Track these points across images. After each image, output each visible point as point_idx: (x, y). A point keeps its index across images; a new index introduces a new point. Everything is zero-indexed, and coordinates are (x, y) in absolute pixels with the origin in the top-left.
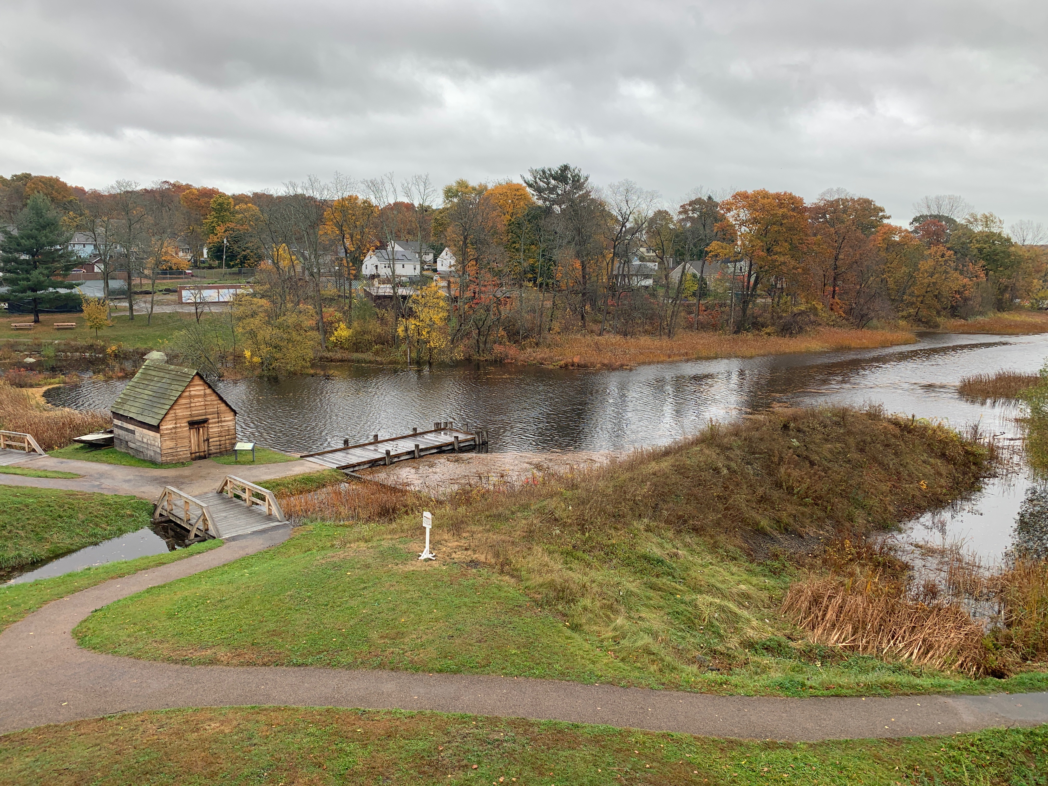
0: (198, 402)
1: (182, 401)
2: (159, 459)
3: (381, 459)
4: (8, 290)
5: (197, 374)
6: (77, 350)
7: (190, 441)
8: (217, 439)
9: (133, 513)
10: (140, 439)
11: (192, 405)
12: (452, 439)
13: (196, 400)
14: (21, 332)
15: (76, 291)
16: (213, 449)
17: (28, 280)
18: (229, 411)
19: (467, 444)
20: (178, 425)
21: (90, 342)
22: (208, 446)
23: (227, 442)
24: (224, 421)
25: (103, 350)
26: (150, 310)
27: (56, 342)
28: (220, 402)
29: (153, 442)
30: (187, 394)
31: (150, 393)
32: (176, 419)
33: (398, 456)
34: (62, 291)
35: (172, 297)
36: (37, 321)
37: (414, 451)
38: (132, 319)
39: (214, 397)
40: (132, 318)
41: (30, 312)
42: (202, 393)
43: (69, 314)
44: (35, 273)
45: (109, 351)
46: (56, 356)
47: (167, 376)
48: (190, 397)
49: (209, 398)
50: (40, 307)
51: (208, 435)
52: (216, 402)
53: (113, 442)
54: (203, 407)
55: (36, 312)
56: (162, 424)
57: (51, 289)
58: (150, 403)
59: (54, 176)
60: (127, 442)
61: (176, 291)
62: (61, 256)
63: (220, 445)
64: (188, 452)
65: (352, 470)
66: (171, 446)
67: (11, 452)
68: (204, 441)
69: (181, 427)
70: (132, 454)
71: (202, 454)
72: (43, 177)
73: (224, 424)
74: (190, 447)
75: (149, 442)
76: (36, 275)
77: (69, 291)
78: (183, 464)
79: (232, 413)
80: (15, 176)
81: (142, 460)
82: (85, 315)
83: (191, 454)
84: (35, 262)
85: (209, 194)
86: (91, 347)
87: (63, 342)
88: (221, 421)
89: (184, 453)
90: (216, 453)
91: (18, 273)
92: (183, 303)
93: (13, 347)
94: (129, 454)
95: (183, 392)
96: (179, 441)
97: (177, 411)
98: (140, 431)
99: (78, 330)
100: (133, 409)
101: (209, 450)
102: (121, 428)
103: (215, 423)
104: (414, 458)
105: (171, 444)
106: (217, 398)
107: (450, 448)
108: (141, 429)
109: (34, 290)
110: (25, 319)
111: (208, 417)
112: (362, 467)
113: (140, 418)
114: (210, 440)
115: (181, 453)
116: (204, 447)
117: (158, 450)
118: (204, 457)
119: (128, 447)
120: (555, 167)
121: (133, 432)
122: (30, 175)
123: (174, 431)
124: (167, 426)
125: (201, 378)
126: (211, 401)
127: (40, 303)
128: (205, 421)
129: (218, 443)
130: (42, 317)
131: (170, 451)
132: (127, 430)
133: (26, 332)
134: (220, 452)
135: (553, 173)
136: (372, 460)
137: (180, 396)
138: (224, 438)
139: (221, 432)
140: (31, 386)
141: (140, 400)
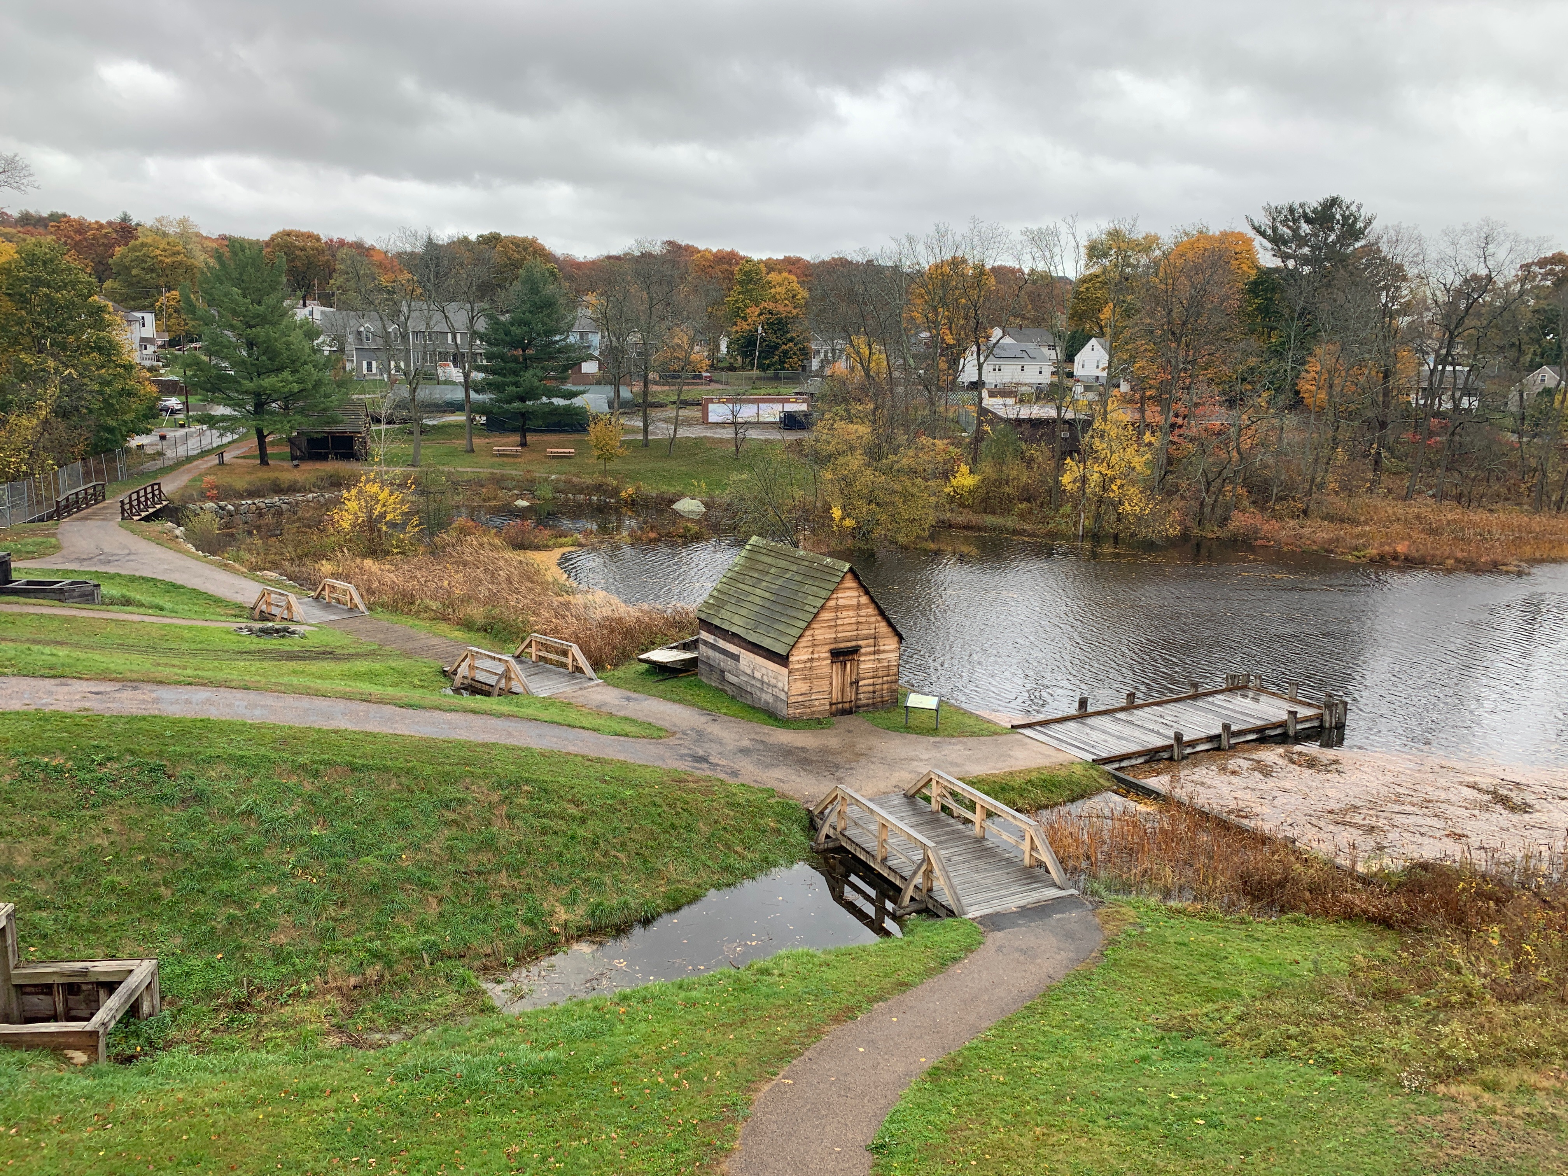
0: (848, 617)
1: (825, 615)
2: (785, 711)
3: (1164, 748)
4: (491, 399)
5: (851, 570)
6: (581, 492)
7: (831, 684)
8: (871, 681)
9: (779, 826)
10: (749, 672)
11: (839, 622)
12: (1285, 717)
13: (845, 614)
14: (505, 459)
15: (577, 401)
16: (864, 699)
17: (517, 384)
18: (891, 634)
19: (1307, 725)
20: (816, 656)
21: (597, 479)
22: (857, 694)
23: (885, 686)
24: (884, 652)
25: (616, 492)
26: (672, 432)
27: (553, 477)
28: (879, 618)
29: (773, 681)
30: (832, 603)
31: (767, 595)
32: (814, 646)
33: (1193, 743)
34: (558, 401)
35: (694, 413)
36: (523, 444)
37: (1219, 736)
38: (646, 445)
39: (871, 610)
40: (646, 443)
41: (514, 430)
42: (854, 602)
43: (562, 435)
44: (528, 374)
45: (623, 494)
46: (554, 498)
47: (794, 568)
48: (837, 608)
49: (863, 612)
50: (530, 424)
51: (858, 674)
52: (873, 619)
53: (697, 666)
54: (854, 627)
55: (523, 431)
56: (794, 652)
57: (544, 399)
58: (768, 613)
59: (530, 237)
60: (723, 672)
61: (700, 404)
62: (560, 351)
63: (874, 692)
64: (827, 702)
65: (1116, 765)
66: (803, 690)
67: (549, 671)
68: (851, 683)
69: (819, 659)
70: (730, 693)
71: (847, 706)
72: (515, 238)
73: (882, 656)
74: (831, 693)
75: (766, 679)
76: (529, 377)
77: (568, 402)
78: (819, 722)
79: (896, 639)
80: (481, 236)
81: (749, 706)
82: (591, 438)
83: (831, 704)
84: (525, 360)
85: (728, 259)
86: (599, 488)
87: (563, 477)
88: (877, 652)
89: (821, 705)
90: (867, 705)
91: (504, 376)
92: (708, 423)
93: (499, 482)
94: (725, 692)
95: (828, 599)
96: (815, 682)
97: (816, 632)
98: (748, 660)
99: (577, 460)
100: (736, 619)
101: (857, 699)
102: (714, 647)
103: (869, 654)
104: (1218, 749)
105: (801, 687)
106: (876, 612)
107: (1278, 731)
108: (752, 655)
109: (523, 400)
110: (506, 440)
111: (860, 643)
112: (1134, 762)
113: (752, 638)
114: (861, 683)
115: (817, 703)
116: (850, 695)
117: (783, 696)
118: (850, 712)
119: (723, 679)
120: (1314, 200)
121: (736, 658)
122: (499, 234)
123: (808, 665)
124: (799, 657)
125: (856, 577)
126: (867, 616)
127: (530, 419)
128: (856, 650)
129: (871, 688)
130: (530, 438)
131: (800, 699)
132: (724, 652)
133: (511, 460)
134: (873, 704)
135: (1308, 210)
136: (1150, 750)
137: (823, 607)
138: (880, 681)
139: (877, 669)
140: (537, 548)
141: (748, 605)
